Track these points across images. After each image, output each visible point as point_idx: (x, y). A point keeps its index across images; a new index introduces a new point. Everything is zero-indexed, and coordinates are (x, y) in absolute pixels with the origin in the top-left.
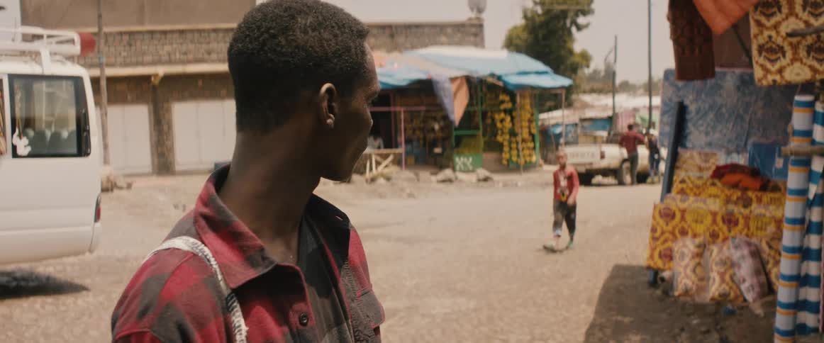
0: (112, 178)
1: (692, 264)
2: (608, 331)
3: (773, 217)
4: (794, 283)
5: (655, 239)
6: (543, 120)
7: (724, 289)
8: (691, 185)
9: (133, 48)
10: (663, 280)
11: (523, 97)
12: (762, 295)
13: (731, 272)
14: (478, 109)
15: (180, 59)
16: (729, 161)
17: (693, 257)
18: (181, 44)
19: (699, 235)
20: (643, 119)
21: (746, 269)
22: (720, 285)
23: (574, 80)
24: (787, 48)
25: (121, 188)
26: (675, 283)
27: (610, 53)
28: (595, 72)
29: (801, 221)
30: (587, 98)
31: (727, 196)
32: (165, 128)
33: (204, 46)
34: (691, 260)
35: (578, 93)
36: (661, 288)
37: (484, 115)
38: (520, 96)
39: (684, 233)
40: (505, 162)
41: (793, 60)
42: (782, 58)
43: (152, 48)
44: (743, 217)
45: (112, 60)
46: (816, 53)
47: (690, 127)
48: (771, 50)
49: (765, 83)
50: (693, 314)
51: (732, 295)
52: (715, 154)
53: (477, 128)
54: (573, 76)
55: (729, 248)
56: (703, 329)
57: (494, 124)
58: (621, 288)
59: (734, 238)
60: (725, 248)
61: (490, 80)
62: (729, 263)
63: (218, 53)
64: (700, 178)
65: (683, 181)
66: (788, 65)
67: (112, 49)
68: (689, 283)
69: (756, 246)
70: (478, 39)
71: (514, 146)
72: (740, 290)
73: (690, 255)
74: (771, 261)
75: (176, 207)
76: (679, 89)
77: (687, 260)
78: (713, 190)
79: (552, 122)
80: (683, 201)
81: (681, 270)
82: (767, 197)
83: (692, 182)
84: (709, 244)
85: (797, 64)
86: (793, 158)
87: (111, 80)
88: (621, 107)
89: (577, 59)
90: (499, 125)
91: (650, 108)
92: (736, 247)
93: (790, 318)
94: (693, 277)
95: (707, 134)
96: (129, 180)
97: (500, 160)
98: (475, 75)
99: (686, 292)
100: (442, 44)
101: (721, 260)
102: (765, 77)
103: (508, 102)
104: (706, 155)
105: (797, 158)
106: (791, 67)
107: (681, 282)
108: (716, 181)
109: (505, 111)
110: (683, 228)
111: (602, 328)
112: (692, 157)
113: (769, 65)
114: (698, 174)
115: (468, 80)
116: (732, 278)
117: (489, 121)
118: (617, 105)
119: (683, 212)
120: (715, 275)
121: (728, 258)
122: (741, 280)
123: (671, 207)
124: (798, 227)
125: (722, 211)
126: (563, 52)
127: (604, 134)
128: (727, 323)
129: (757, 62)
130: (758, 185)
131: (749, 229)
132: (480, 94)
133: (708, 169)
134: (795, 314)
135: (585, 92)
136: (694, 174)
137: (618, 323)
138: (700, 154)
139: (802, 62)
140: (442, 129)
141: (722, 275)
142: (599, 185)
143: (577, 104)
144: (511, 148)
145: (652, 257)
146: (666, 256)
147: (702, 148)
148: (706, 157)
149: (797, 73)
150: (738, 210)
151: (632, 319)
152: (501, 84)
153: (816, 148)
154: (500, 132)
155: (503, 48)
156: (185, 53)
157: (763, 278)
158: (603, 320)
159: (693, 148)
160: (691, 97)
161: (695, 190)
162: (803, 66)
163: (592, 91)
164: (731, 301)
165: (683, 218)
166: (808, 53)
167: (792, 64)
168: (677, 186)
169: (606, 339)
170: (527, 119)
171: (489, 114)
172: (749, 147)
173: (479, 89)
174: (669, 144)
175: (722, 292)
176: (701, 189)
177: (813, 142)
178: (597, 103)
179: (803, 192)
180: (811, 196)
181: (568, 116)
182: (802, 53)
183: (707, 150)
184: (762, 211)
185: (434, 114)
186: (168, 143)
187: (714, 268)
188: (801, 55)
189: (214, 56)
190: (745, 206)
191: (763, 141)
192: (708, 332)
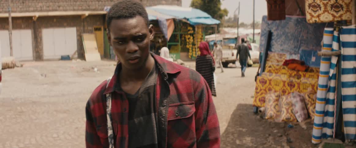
0: (14, 62)
1: (274, 104)
2: (236, 135)
3: (311, 84)
4: (322, 115)
5: (257, 93)
6: (207, 38)
7: (288, 116)
8: (274, 69)
9: (25, 4)
10: (260, 111)
11: (198, 28)
12: (305, 119)
13: (291, 108)
14: (178, 33)
15: (46, 9)
16: (291, 58)
17: (274, 101)
18: (46, 2)
19: (277, 91)
20: (250, 39)
21: (298, 107)
22: (286, 114)
23: (221, 21)
24: (322, 6)
25: (18, 67)
26: (266, 113)
27: (237, 9)
28: (230, 19)
29: (326, 86)
30: (226, 30)
31: (290, 74)
32: (39, 40)
33: (57, 4)
34: (273, 102)
35: (222, 27)
36: (260, 115)
37: (181, 35)
38: (197, 27)
39: (270, 90)
40: (190, 57)
41: (324, 12)
42: (319, 10)
43: (33, 4)
44: (297, 83)
45: (15, 9)
46: (335, 8)
47: (273, 42)
48: (314, 6)
49: (311, 22)
50: (274, 127)
51: (292, 119)
52: (285, 55)
53: (178, 42)
54: (220, 20)
55: (290, 97)
56: (279, 135)
57: (185, 40)
58: (241, 114)
59: (293, 93)
60: (289, 97)
61: (184, 20)
62: (290, 105)
63: (63, 7)
64: (278, 65)
65: (270, 67)
66: (322, 13)
67: (15, 5)
68: (272, 113)
69: (303, 97)
70: (179, 2)
71: (194, 50)
72: (295, 117)
73: (273, 101)
74: (310, 104)
75: (42, 75)
76: (269, 25)
77: (271, 103)
78: (284, 71)
79: (211, 40)
80: (270, 76)
81: (269, 107)
82: (308, 74)
83: (275, 67)
84: (282, 96)
85: (326, 13)
86: (323, 57)
87: (14, 19)
88: (241, 33)
89: (222, 12)
90: (188, 40)
91: (254, 34)
92: (294, 97)
93: (320, 131)
94: (274, 111)
95: (281, 45)
96: (22, 63)
97: (188, 56)
98: (177, 18)
99: (271, 117)
100: (163, 4)
101: (287, 102)
102: (311, 19)
103: (191, 31)
104: (281, 55)
105: (325, 57)
106: (324, 14)
107: (269, 112)
108: (285, 67)
109: (190, 34)
110: (270, 88)
111: (233, 134)
112: (274, 56)
113: (313, 14)
114: (277, 64)
115: (174, 20)
116: (292, 111)
117: (183, 39)
118: (239, 33)
119: (270, 80)
120: (284, 110)
121: (290, 102)
122: (296, 112)
123: (265, 78)
124: (324, 89)
125: (288, 81)
126: (216, 9)
127: (233, 45)
128: (289, 132)
129: (308, 12)
130: (304, 69)
131: (300, 89)
132: (179, 27)
133: (282, 61)
134: (322, 129)
135: (225, 27)
136: (275, 63)
137: (240, 131)
138: (278, 54)
139: (328, 13)
140: (162, 42)
141: (287, 110)
142: (231, 67)
143: (222, 32)
144: (193, 51)
145: (255, 101)
146: (262, 100)
147: (279, 52)
148: (281, 56)
149: (326, 17)
150: (295, 80)
151: (247, 130)
152: (189, 22)
153: (334, 52)
154: (188, 43)
155: (190, 7)
156: (48, 7)
157: (306, 111)
158: (233, 130)
159: (275, 52)
160: (274, 29)
161: (276, 71)
162: (329, 14)
163: (228, 26)
164: (291, 122)
165: (270, 84)
166: (332, 8)
167: (324, 13)
168: (267, 69)
169: (234, 139)
170: (200, 38)
171: (183, 36)
172: (300, 52)
173: (179, 25)
174: (264, 50)
175: (287, 117)
176: (278, 71)
177: (332, 50)
178: (230, 32)
179: (327, 73)
180: (331, 75)
181: (218, 37)
182: (329, 8)
183: (281, 53)
184: (306, 81)
185: (159, 35)
186: (40, 47)
187: (284, 106)
188: (328, 9)
189: (61, 8)
190: (298, 79)
191: (306, 49)
192: (281, 136)
